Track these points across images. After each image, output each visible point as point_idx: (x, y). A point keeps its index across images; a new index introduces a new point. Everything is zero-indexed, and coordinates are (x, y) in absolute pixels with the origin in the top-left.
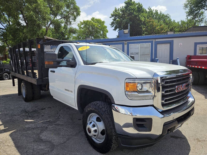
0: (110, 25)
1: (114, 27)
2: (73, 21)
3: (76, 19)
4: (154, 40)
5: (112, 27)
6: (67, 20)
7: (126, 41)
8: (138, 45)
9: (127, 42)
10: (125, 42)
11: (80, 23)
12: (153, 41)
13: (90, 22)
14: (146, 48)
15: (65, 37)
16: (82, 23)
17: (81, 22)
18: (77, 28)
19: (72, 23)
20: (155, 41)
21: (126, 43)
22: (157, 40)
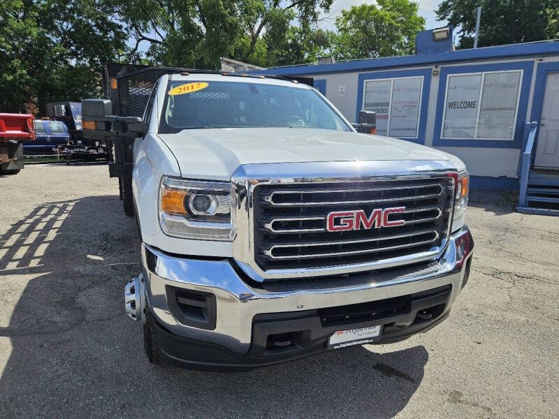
0: (437, 12)
1: (449, 20)
2: (322, 10)
3: (330, 7)
4: (536, 61)
5: (442, 19)
6: (307, 11)
7: (437, 63)
8: (478, 78)
9: (442, 68)
10: (433, 67)
11: (341, 15)
12: (533, 62)
13: (370, 10)
14: (505, 86)
15: (302, 57)
16: (348, 17)
17: (343, 12)
18: (335, 30)
19: (320, 17)
20: (539, 65)
21: (439, 69)
22: (547, 60)
